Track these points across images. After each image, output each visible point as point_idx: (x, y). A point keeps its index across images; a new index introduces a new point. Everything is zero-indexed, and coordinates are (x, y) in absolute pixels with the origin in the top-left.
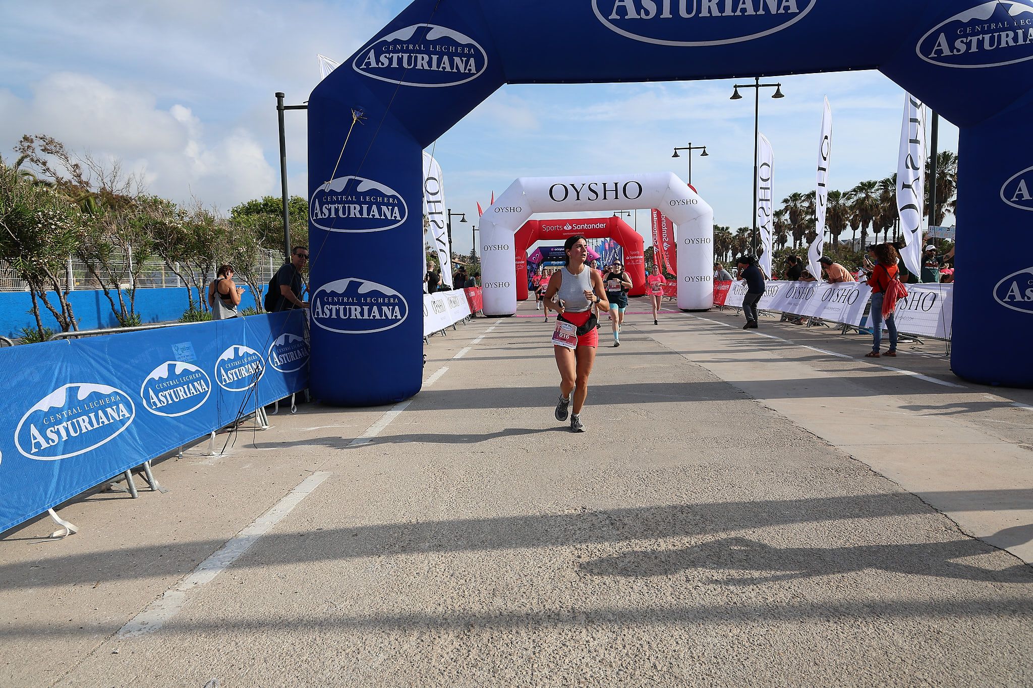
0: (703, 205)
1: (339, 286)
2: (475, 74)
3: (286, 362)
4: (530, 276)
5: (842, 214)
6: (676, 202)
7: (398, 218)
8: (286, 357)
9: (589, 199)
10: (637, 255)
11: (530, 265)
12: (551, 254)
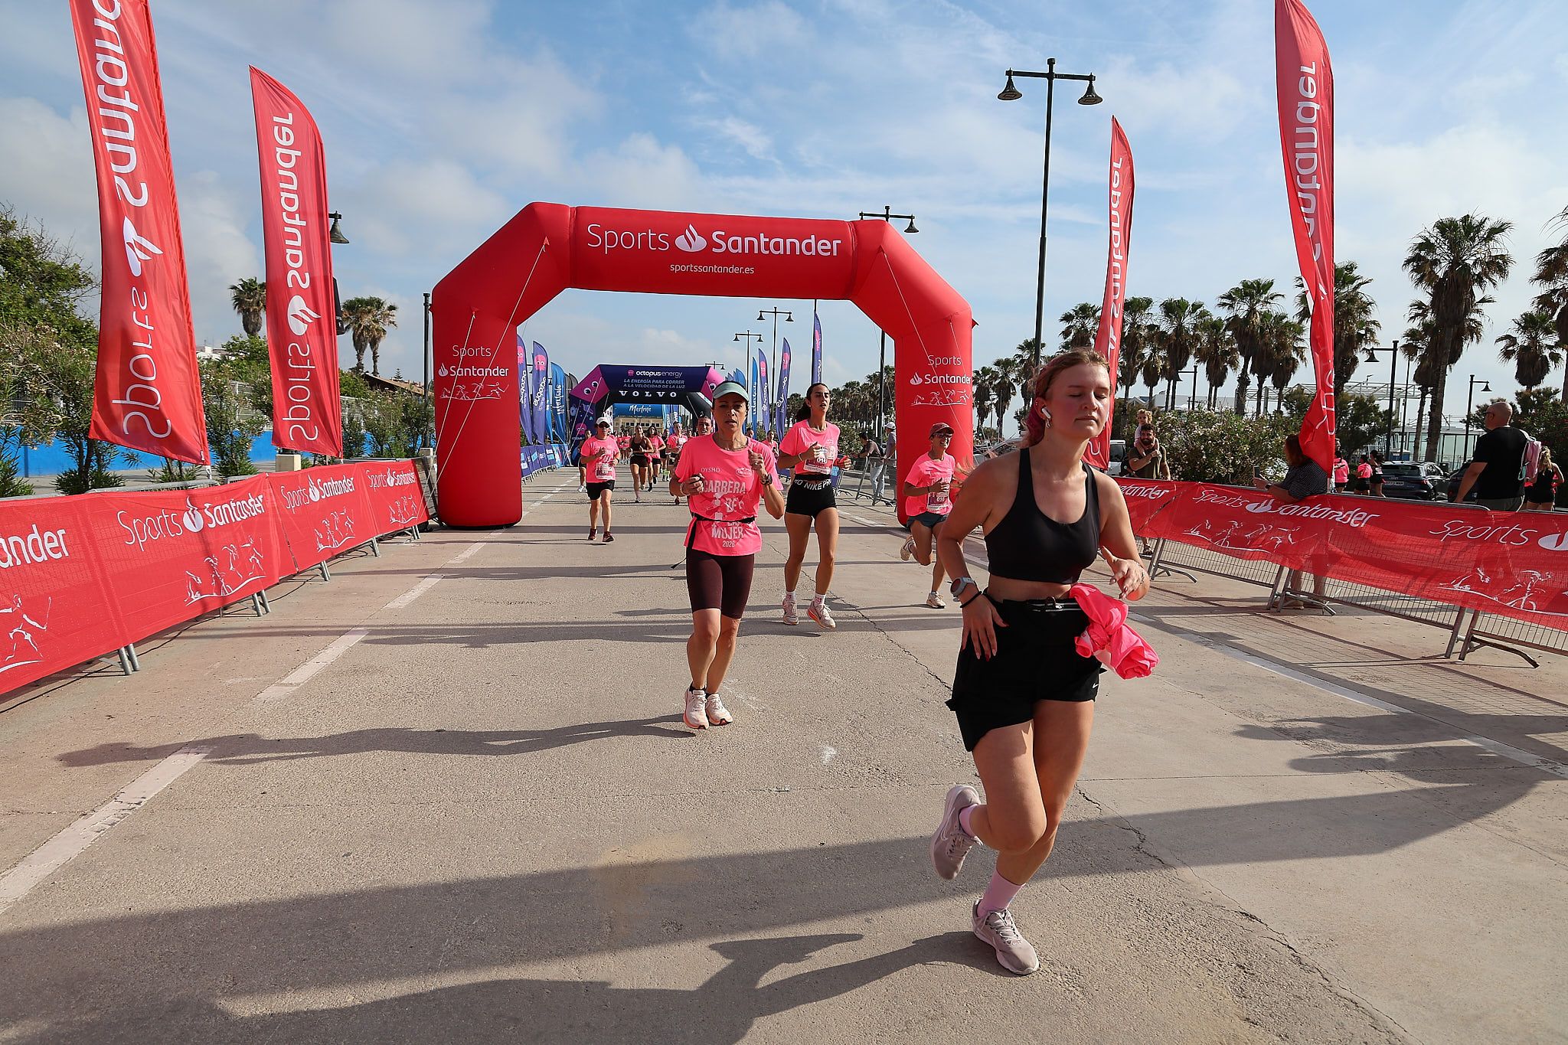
4: (575, 432)
5: (1191, 344)
11: (577, 407)
12: (627, 383)
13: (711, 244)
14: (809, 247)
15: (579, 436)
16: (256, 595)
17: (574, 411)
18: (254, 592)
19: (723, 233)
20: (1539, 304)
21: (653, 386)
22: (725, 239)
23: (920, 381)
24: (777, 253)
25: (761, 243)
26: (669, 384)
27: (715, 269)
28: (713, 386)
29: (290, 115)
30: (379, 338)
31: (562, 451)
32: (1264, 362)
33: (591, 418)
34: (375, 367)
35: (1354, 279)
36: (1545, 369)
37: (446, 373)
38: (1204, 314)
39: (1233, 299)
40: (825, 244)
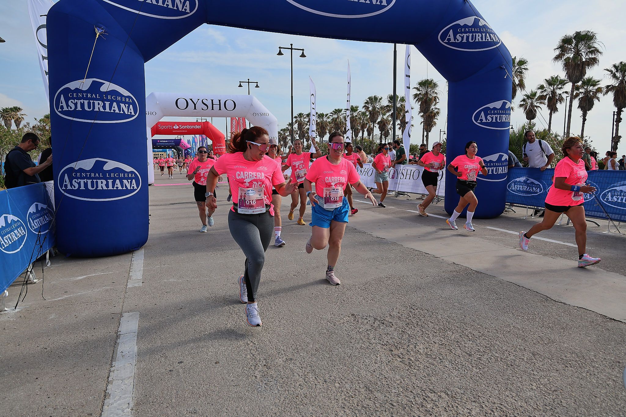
0: (272, 116)
1: (88, 164)
2: (188, 13)
3: (39, 226)
6: (257, 114)
7: (133, 114)
8: (38, 222)
9: (202, 109)
10: (221, 146)
12: (157, 144)
13: (179, 127)
21: (165, 145)
22: (182, 126)
24: (191, 128)
25: (188, 127)
26: (170, 144)
27: (180, 131)
28: (183, 145)
35: (357, 110)
40: (198, 126)
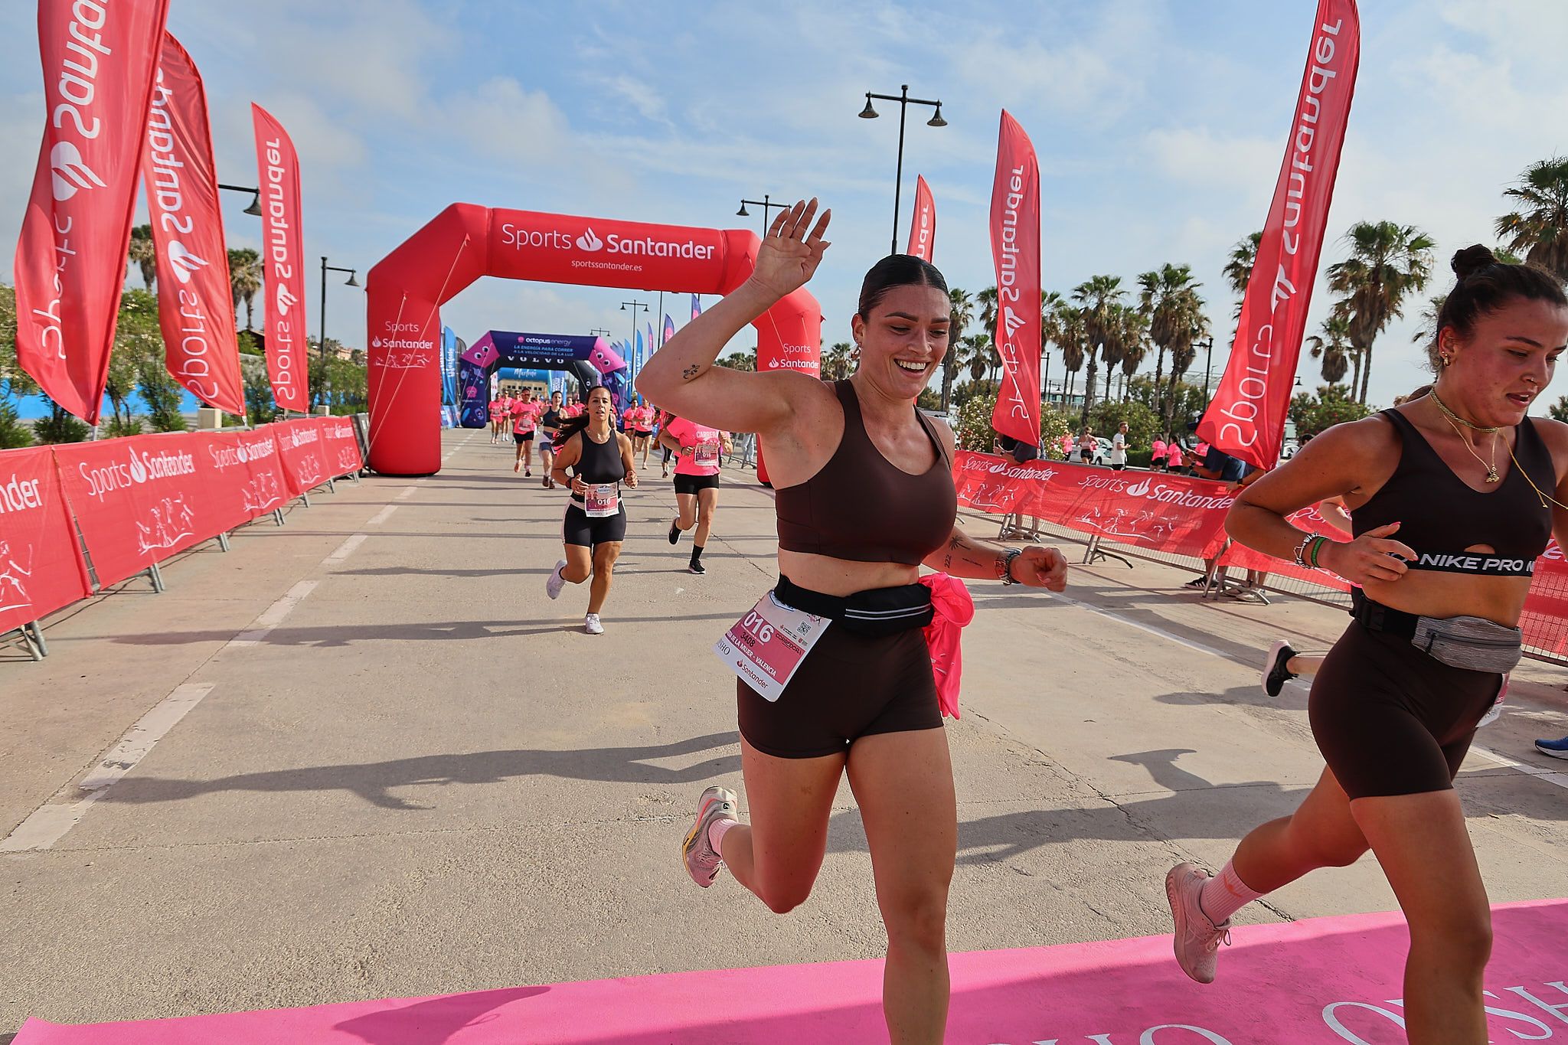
4: (465, 397)
11: (467, 370)
12: (517, 350)
13: (606, 245)
14: (687, 251)
15: (470, 399)
16: (276, 511)
17: (465, 375)
18: (274, 508)
19: (616, 237)
20: (1336, 310)
21: (541, 353)
22: (618, 241)
23: (777, 364)
24: (661, 255)
25: (648, 245)
26: (558, 352)
27: (609, 266)
28: (599, 356)
29: (277, 140)
30: (253, 291)
31: (452, 412)
32: (1113, 352)
33: (481, 382)
34: (249, 320)
35: (1185, 281)
36: (1343, 368)
37: (379, 344)
38: (1060, 304)
39: (1085, 292)
40: (701, 249)
